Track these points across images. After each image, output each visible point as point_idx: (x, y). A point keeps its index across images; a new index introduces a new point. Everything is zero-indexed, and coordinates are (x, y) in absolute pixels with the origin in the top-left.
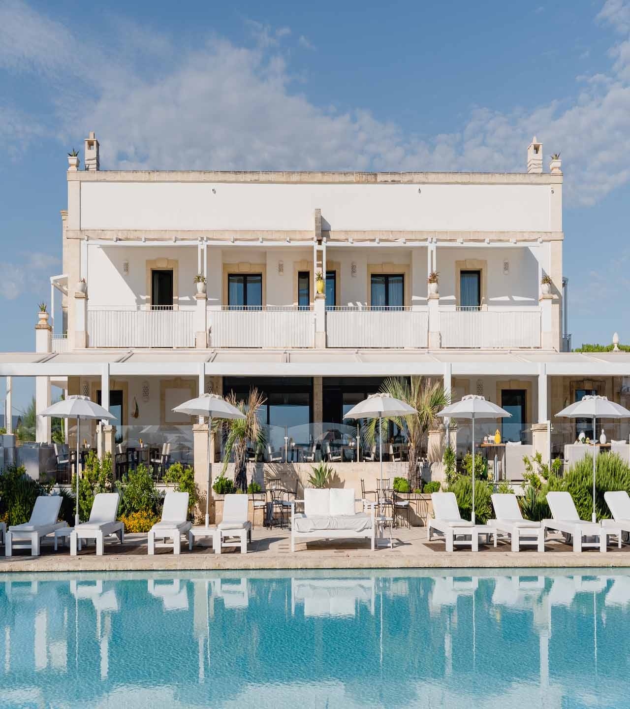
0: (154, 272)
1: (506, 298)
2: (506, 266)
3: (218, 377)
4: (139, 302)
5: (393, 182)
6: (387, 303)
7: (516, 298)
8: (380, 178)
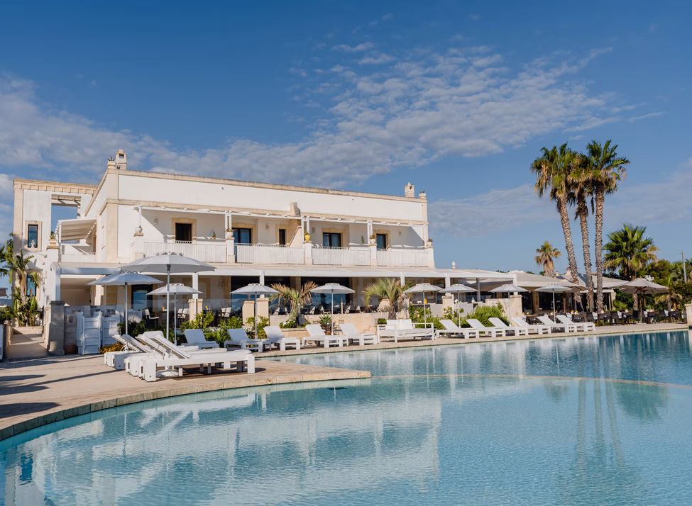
0: (177, 224)
1: (401, 246)
2: (400, 233)
3: (228, 276)
4: (166, 238)
5: (338, 194)
6: (331, 245)
7: (405, 246)
8: (330, 192)
